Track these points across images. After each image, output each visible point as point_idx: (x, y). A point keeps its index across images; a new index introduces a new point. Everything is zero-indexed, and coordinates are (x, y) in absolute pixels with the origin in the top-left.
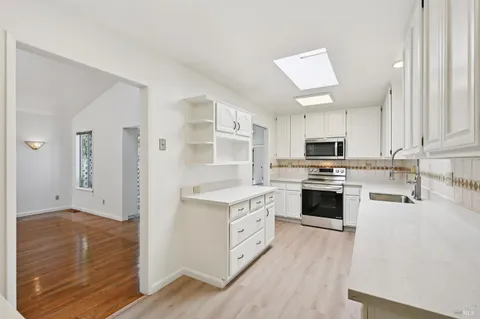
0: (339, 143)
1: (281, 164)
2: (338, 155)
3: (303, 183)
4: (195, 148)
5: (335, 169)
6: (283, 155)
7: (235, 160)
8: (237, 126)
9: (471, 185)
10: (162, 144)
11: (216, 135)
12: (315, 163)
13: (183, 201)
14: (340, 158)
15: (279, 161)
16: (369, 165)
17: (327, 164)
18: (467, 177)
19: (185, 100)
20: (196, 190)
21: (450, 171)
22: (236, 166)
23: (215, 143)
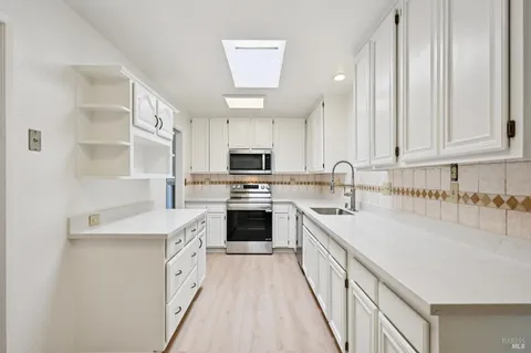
0: (266, 155)
1: (196, 180)
2: (266, 169)
3: (227, 202)
4: (92, 150)
5: (260, 185)
6: (200, 168)
7: (146, 172)
8: (158, 123)
9: (413, 193)
10: (34, 140)
11: (133, 131)
12: (238, 178)
13: (72, 241)
14: (268, 172)
15: (193, 175)
16: (292, 180)
17: (250, 180)
18: (407, 185)
19: (74, 67)
20: (93, 220)
21: (387, 181)
22: (148, 180)
23: (131, 144)
